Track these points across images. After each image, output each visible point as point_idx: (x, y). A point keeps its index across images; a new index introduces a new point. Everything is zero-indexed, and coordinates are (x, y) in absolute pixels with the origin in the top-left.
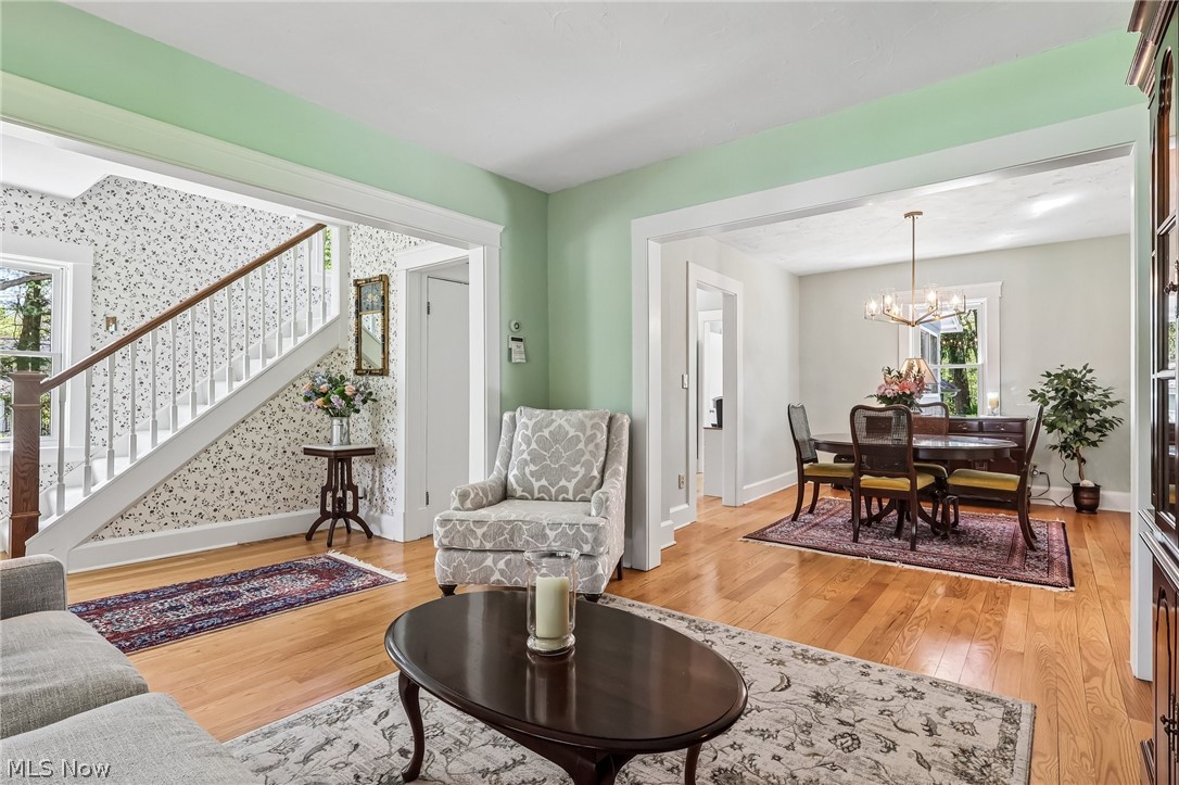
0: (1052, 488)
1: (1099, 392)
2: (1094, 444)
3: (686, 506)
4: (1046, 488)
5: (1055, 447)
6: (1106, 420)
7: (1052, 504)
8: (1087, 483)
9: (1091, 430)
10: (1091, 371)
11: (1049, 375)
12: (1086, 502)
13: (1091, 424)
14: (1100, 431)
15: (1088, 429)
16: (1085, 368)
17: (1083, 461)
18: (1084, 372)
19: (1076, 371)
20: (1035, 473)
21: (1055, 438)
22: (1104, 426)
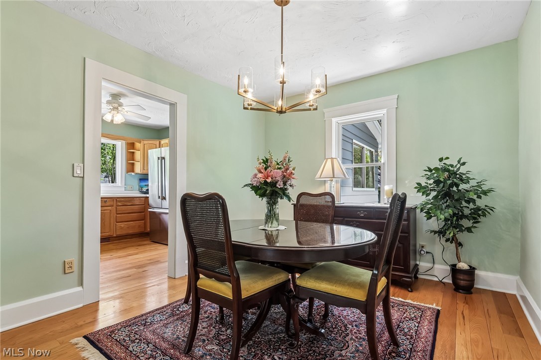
0: (436, 266)
1: (473, 183)
2: (469, 230)
3: (80, 289)
4: (430, 265)
5: (435, 232)
6: (478, 209)
7: (436, 279)
8: (463, 266)
9: (466, 217)
10: (464, 164)
11: (430, 170)
12: (462, 283)
13: (467, 212)
14: (475, 218)
15: (463, 216)
16: (459, 162)
17: (460, 244)
18: (459, 165)
19: (452, 166)
20: (422, 252)
21: (434, 224)
22: (478, 214)
